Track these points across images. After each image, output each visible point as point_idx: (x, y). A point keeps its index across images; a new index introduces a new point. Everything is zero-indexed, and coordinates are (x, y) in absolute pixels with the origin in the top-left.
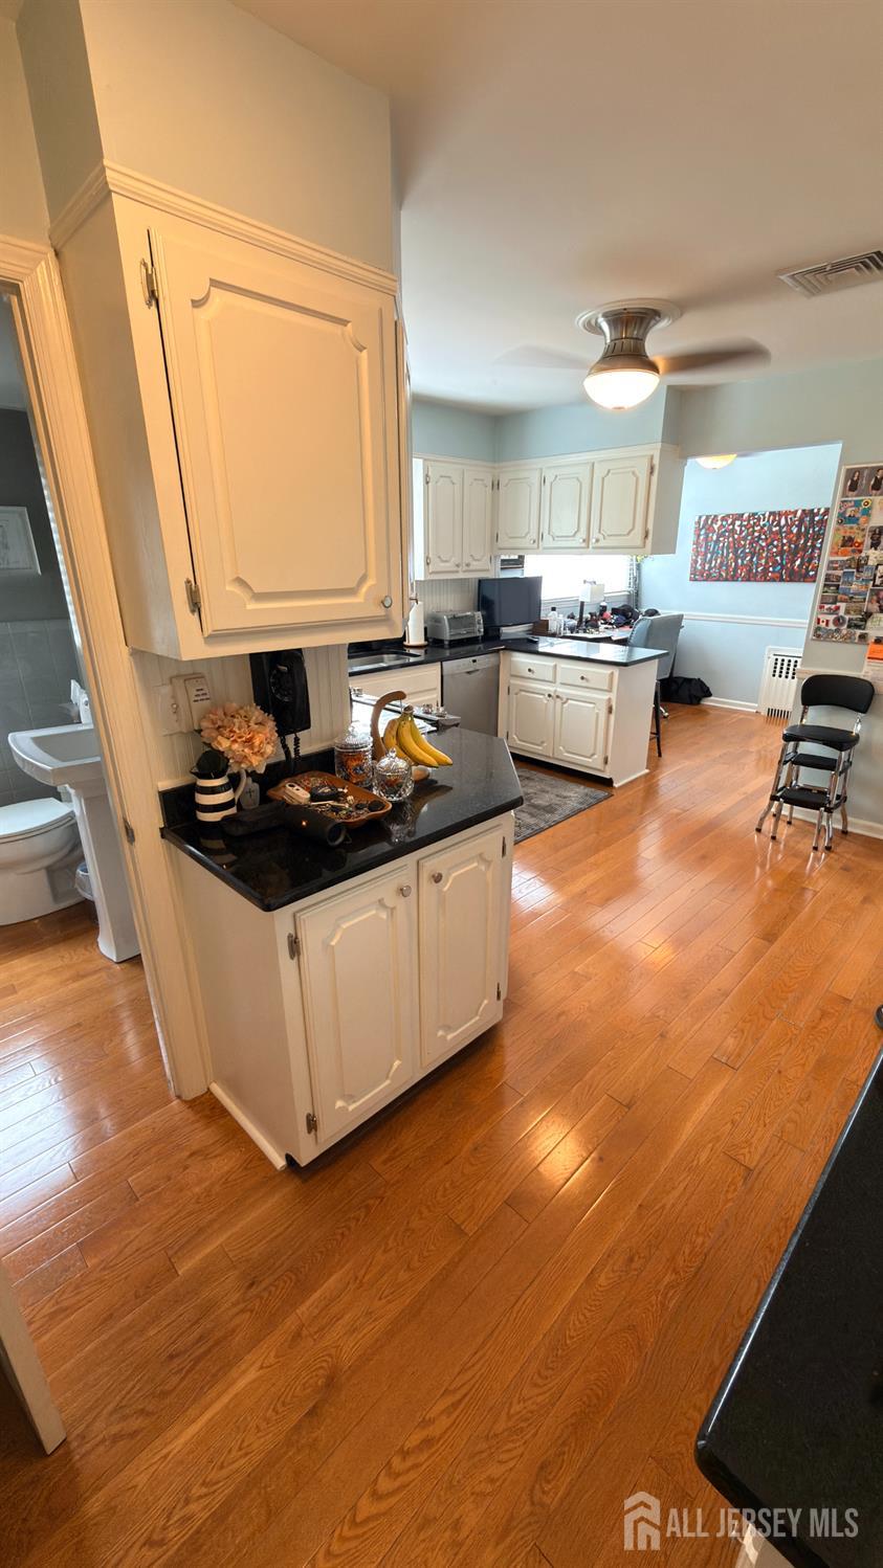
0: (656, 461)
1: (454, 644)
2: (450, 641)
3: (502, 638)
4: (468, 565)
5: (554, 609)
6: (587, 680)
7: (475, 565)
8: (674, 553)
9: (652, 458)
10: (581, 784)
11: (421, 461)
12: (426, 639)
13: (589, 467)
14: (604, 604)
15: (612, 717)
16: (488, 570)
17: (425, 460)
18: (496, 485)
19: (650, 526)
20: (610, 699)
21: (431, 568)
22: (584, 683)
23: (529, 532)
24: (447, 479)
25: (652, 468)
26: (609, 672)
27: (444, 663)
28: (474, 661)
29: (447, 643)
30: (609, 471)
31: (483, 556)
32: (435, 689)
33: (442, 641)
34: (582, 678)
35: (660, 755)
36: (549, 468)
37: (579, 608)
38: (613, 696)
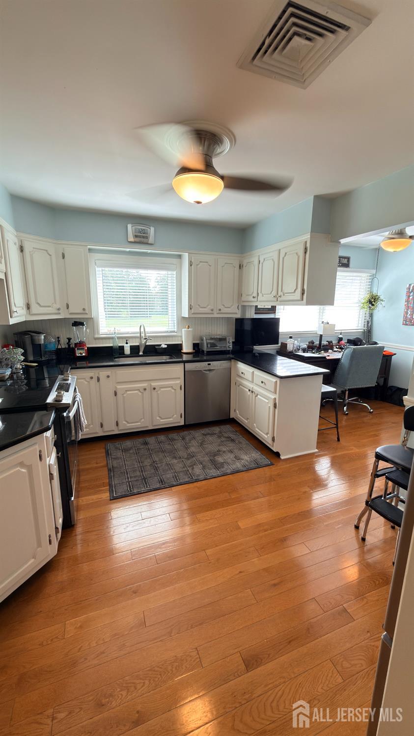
0: (308, 245)
1: (210, 353)
2: (207, 352)
3: (254, 352)
4: (220, 310)
5: (291, 338)
6: (265, 384)
7: (224, 310)
8: (333, 304)
9: (306, 242)
10: (260, 451)
11: (187, 254)
12: (194, 349)
13: (277, 253)
14: (341, 336)
15: (277, 410)
16: (236, 313)
17: (189, 253)
18: (241, 267)
19: (305, 287)
20: (275, 399)
21: (193, 311)
22: (262, 385)
23: (253, 292)
24: (206, 264)
25: (306, 249)
26: (275, 380)
27: (186, 364)
28: (210, 364)
29: (205, 352)
30: (286, 253)
31: (232, 305)
32: (179, 378)
33: (203, 351)
34: (262, 382)
35: (339, 440)
36: (262, 254)
37: (319, 338)
38: (277, 396)
